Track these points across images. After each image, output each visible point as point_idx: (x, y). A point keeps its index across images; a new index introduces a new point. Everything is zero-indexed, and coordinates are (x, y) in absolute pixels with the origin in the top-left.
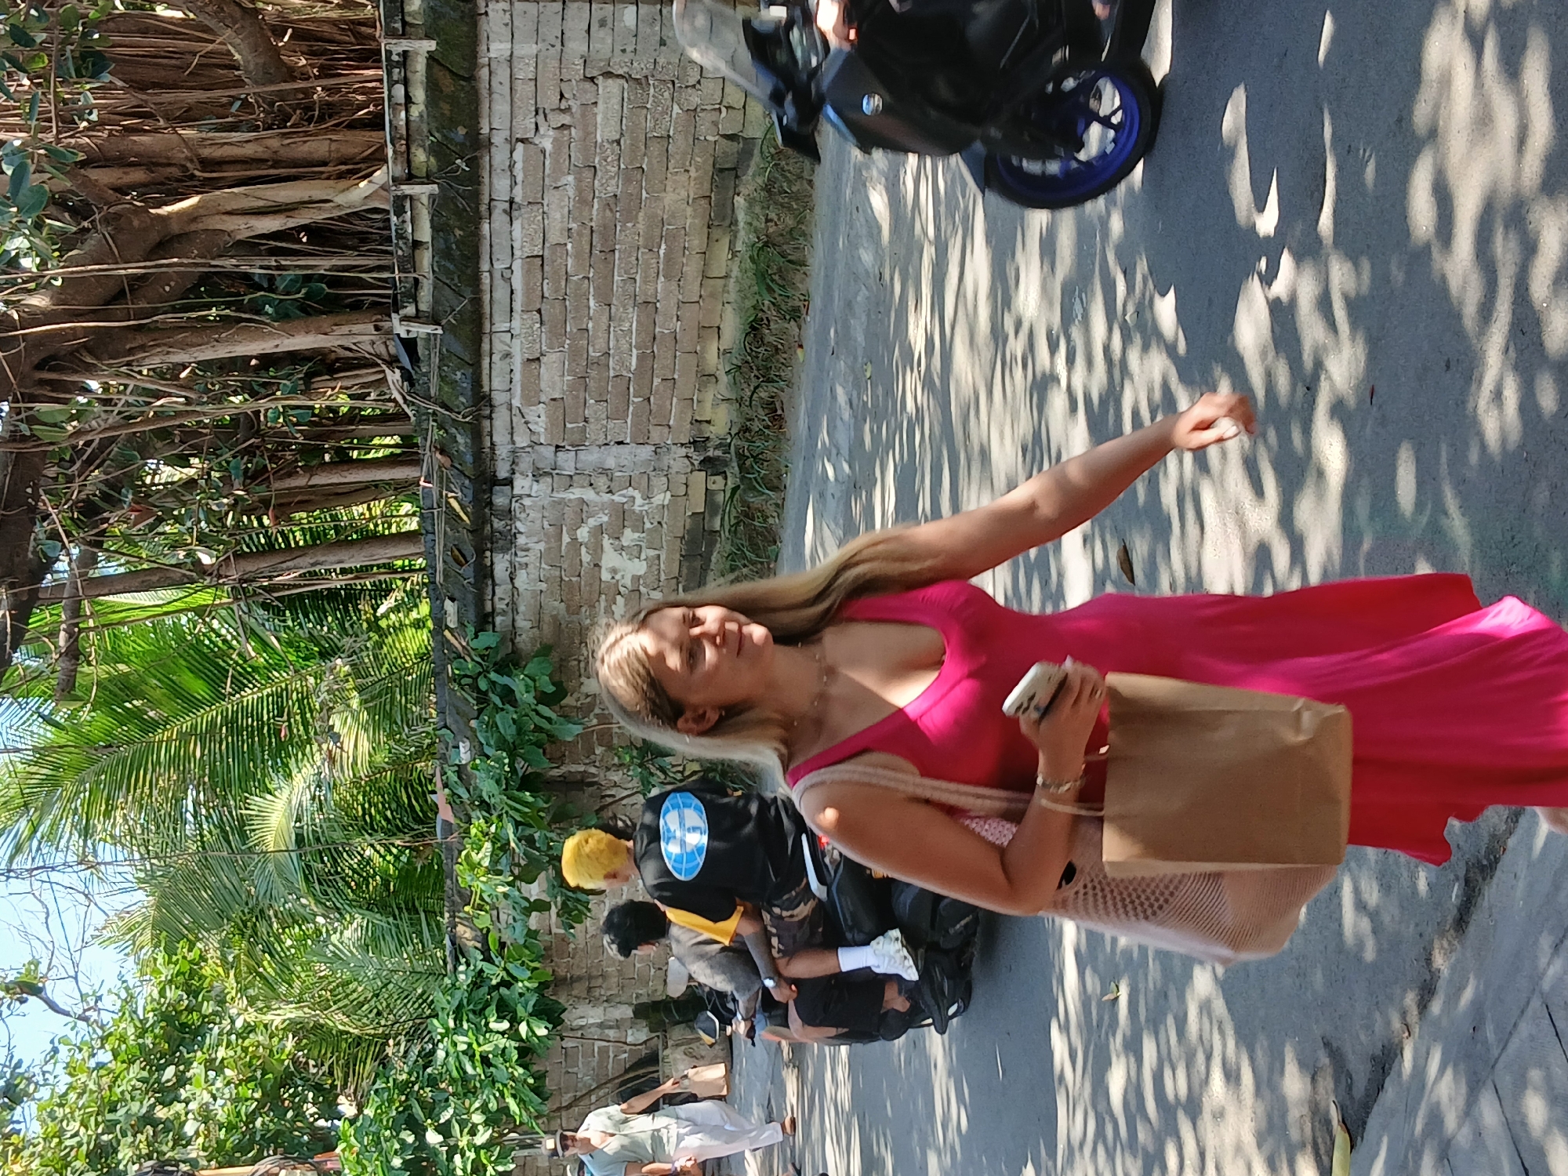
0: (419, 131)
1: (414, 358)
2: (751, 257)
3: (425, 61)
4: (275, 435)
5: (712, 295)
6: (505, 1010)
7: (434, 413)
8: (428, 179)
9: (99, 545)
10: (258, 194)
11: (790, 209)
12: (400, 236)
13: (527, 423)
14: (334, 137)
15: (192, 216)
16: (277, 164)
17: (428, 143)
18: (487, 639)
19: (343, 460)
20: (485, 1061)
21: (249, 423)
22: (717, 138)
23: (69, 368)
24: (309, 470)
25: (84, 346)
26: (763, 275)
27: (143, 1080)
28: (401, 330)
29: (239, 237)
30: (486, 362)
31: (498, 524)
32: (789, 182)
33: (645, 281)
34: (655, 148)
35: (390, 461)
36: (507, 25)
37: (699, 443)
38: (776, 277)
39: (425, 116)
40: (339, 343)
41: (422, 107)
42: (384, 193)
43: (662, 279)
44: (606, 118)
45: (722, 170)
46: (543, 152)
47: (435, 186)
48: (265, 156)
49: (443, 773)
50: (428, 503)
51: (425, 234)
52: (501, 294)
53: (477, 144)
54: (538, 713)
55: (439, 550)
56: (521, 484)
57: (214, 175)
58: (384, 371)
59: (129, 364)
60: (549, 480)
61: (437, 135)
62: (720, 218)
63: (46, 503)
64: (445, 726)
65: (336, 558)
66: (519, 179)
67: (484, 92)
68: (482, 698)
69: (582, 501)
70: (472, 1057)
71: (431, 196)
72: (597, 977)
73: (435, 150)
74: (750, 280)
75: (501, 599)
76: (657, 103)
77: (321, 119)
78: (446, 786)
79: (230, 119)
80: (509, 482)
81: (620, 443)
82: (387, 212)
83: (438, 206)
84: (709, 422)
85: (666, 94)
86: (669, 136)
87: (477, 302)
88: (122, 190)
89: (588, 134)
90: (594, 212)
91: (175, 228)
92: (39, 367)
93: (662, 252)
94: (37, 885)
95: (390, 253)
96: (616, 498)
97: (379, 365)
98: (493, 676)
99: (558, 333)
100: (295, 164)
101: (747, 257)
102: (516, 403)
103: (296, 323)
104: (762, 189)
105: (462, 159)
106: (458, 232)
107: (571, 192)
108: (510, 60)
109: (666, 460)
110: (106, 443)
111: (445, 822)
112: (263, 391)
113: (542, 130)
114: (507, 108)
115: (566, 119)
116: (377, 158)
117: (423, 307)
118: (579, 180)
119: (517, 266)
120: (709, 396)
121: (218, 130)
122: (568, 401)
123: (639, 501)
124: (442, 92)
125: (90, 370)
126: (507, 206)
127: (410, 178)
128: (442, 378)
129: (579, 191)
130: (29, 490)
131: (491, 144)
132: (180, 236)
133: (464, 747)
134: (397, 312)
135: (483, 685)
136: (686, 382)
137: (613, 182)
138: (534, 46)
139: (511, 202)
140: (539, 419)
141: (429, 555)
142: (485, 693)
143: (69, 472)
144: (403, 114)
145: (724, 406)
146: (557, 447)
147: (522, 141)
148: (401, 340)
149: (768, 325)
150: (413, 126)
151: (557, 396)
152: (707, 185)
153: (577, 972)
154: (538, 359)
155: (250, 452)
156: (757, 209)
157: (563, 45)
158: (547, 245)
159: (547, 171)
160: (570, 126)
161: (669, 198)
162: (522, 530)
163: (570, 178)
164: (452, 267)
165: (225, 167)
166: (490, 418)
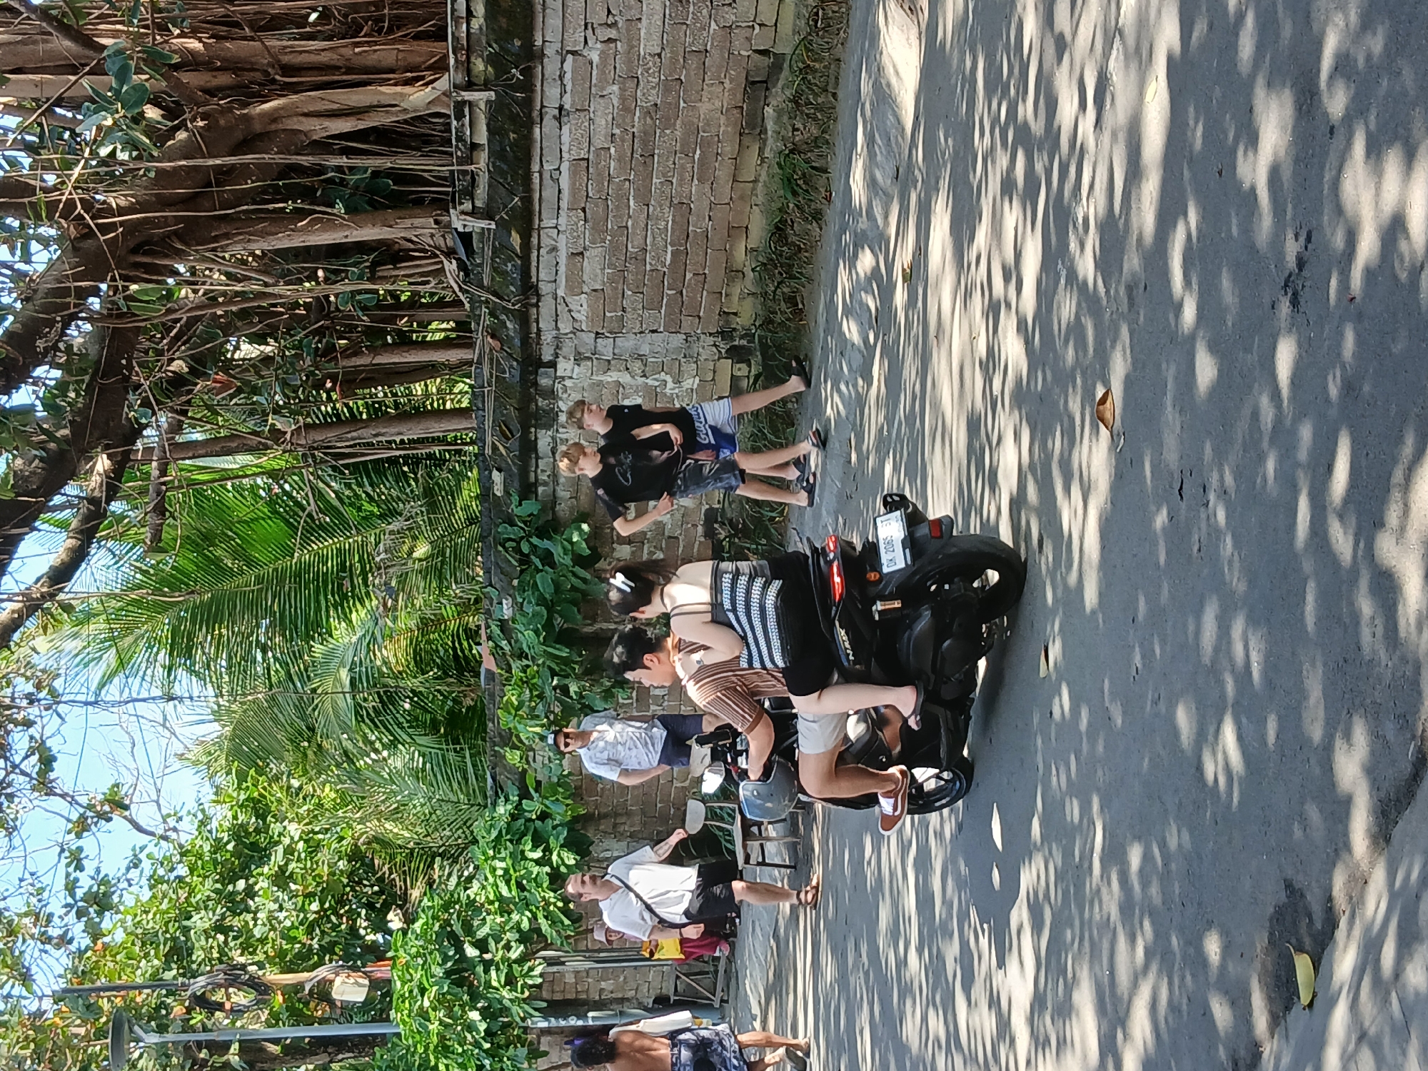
0: (479, 40)
1: (470, 251)
2: (779, 164)
4: (344, 318)
5: (742, 198)
6: (538, 841)
7: (487, 302)
8: (486, 86)
9: (184, 413)
10: (335, 98)
11: (816, 119)
12: (459, 139)
13: (570, 311)
14: (401, 47)
15: (274, 117)
16: (350, 70)
17: (486, 53)
18: (530, 507)
19: (405, 341)
20: (521, 887)
21: (321, 306)
22: (750, 53)
23: (159, 252)
24: (373, 350)
25: (175, 233)
26: (789, 180)
27: (216, 891)
28: (458, 225)
29: (315, 137)
30: (535, 254)
31: (541, 402)
32: (816, 95)
33: (681, 184)
34: (693, 62)
35: (446, 344)
37: (725, 334)
38: (800, 182)
39: (484, 28)
40: (402, 235)
41: (482, 20)
42: (445, 99)
43: (696, 182)
44: (649, 33)
45: (754, 83)
46: (591, 63)
47: (493, 93)
48: (339, 64)
49: (488, 627)
50: (480, 382)
51: (482, 137)
52: (550, 193)
53: (532, 55)
54: (574, 575)
55: (488, 424)
56: (564, 367)
57: (294, 80)
58: (442, 262)
59: (214, 250)
60: (589, 363)
61: (494, 45)
62: (751, 126)
63: (139, 376)
64: (491, 585)
65: (397, 430)
66: (569, 88)
67: (539, 8)
68: (524, 560)
69: (619, 384)
70: (508, 883)
71: (488, 102)
72: (621, 815)
73: (491, 60)
74: (776, 185)
75: (543, 471)
76: (696, 19)
77: (390, 31)
78: (489, 638)
79: (308, 29)
80: (553, 365)
81: (653, 331)
82: (449, 116)
83: (495, 110)
84: (735, 314)
85: (705, 12)
86: (707, 51)
87: (527, 200)
88: (210, 92)
89: (632, 47)
90: (636, 119)
91: (258, 127)
92: (135, 251)
93: (697, 157)
94: (125, 717)
95: (451, 154)
96: (650, 382)
97: (437, 256)
98: (535, 540)
99: (599, 230)
100: (365, 70)
101: (774, 163)
102: (561, 293)
103: (363, 216)
104: (790, 101)
105: (516, 68)
106: (512, 135)
107: (616, 102)
109: (696, 348)
110: (192, 322)
111: (488, 671)
112: (333, 277)
113: (590, 43)
114: (559, 22)
115: (613, 33)
116: (440, 67)
117: (479, 204)
118: (622, 90)
119: (565, 167)
120: (736, 290)
121: (295, 39)
122: (608, 291)
123: (670, 385)
124: (500, 6)
125: (180, 255)
126: (556, 112)
127: (470, 86)
128: (495, 269)
129: (623, 99)
130: (124, 362)
131: (543, 55)
132: (261, 134)
133: (507, 604)
134: (455, 208)
135: (525, 548)
136: (715, 276)
137: (654, 92)
139: (561, 108)
140: (581, 307)
141: (480, 430)
142: (527, 556)
143: (160, 347)
144: (464, 26)
145: (750, 299)
146: (597, 333)
147: (574, 53)
148: (458, 233)
149: (792, 227)
150: (473, 38)
151: (598, 287)
152: (739, 96)
153: (603, 810)
154: (582, 253)
155: (320, 332)
156: (785, 119)
158: (592, 149)
159: (594, 81)
160: (615, 40)
161: (704, 108)
162: (564, 409)
163: (615, 88)
164: (505, 167)
165: (303, 73)
166: (537, 306)
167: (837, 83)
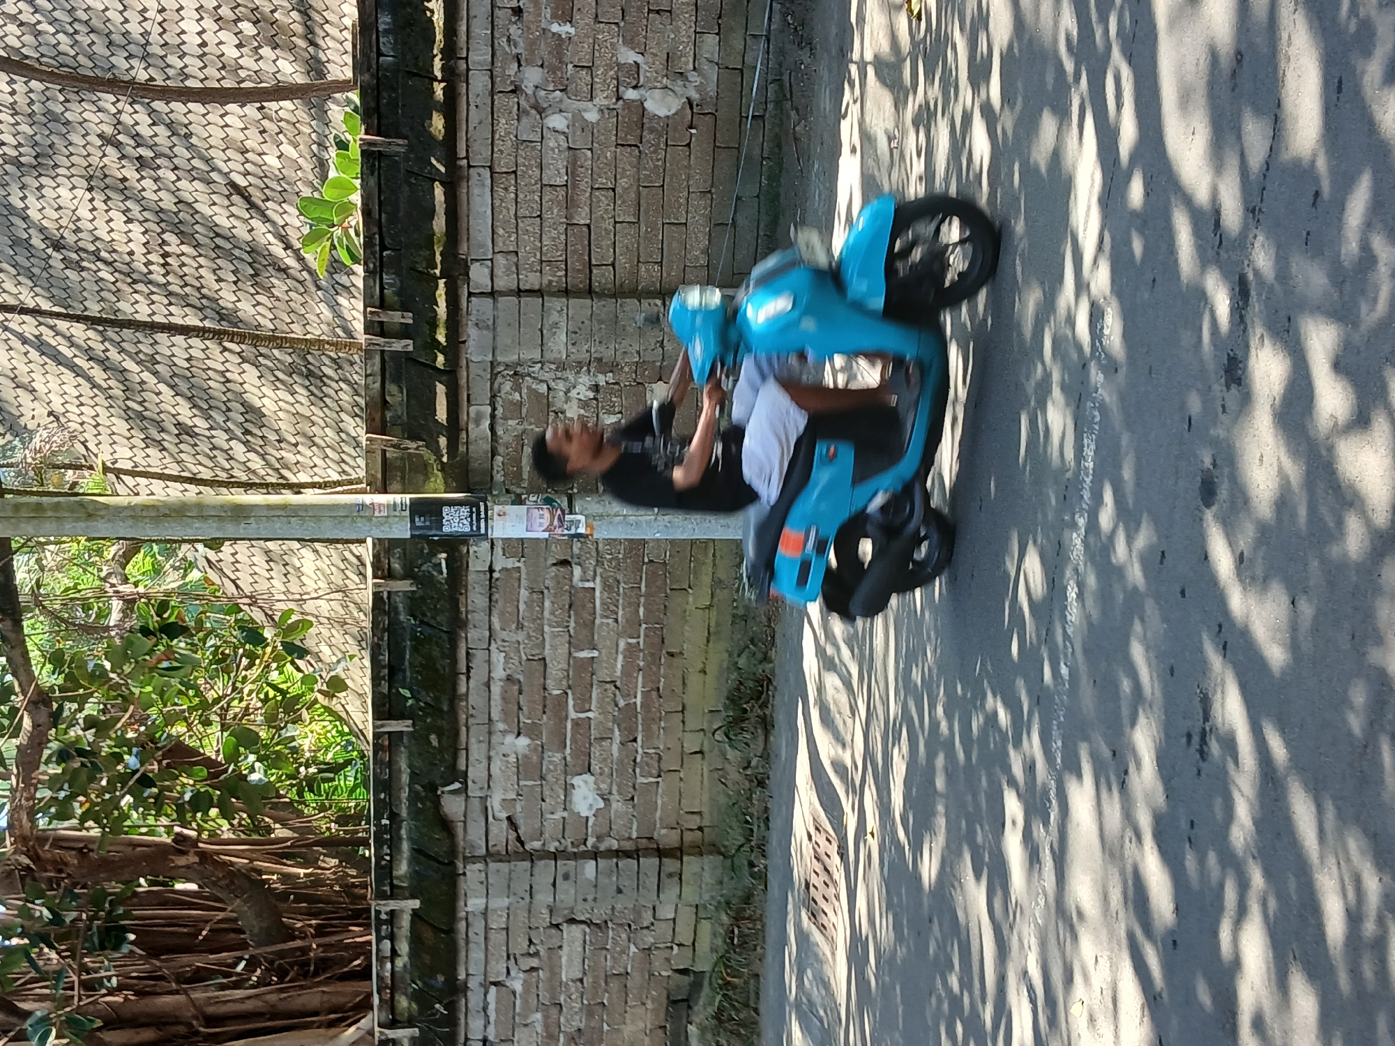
0: (403, 980)
3: (410, 917)
8: (410, 1023)
11: (739, 1035)
14: (325, 989)
17: (410, 990)
22: (670, 973)
32: (737, 1010)
34: (615, 985)
36: (482, 883)
39: (409, 966)
41: (406, 959)
42: (369, 1038)
44: (569, 956)
45: (675, 1002)
46: (514, 993)
47: (416, 1030)
48: (263, 1011)
53: (455, 990)
57: (221, 1030)
61: (418, 982)
66: (492, 1019)
67: (462, 943)
71: (412, 1038)
73: (415, 997)
76: (615, 943)
77: (316, 974)
79: (234, 978)
85: (624, 936)
86: (627, 973)
89: (554, 974)
100: (290, 1015)
104: (713, 1017)
105: (440, 1003)
107: (539, 1029)
108: (485, 913)
113: (513, 973)
114: (482, 956)
115: (534, 962)
116: (364, 1007)
118: (546, 1017)
121: (222, 990)
124: (423, 944)
127: (393, 1024)
129: (546, 1026)
131: (465, 988)
137: (577, 1017)
138: (506, 899)
139: (485, 1040)
144: (389, 966)
147: (495, 984)
150: (397, 976)
152: (662, 1016)
156: (709, 1036)
157: (531, 898)
159: (518, 1010)
160: (538, 969)
161: (628, 1030)
163: (539, 1016)
165: (228, 1020)
167: (758, 998)
